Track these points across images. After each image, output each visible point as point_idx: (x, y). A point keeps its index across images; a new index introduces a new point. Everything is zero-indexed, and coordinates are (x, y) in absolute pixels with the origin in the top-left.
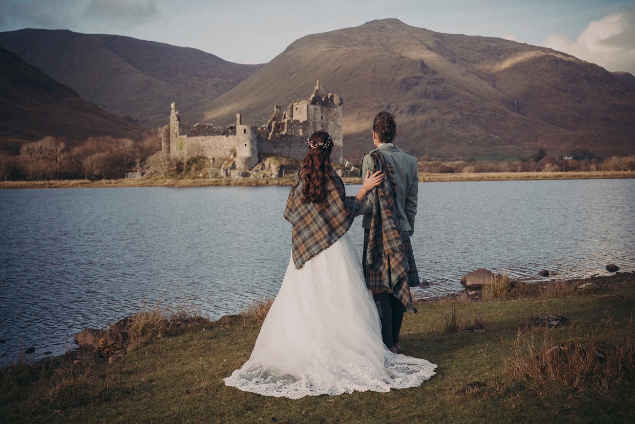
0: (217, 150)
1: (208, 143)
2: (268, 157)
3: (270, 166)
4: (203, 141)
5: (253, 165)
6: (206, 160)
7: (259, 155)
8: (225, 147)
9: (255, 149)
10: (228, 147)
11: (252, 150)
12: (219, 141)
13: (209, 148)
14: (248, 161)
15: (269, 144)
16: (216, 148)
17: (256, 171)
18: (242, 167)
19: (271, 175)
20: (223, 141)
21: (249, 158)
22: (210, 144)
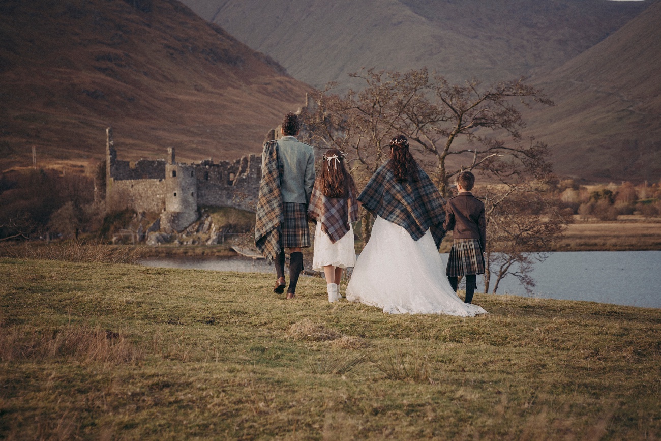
0: (148, 200)
1: (139, 190)
2: (213, 212)
3: (210, 225)
4: (132, 186)
5: (186, 225)
6: (135, 215)
7: (199, 210)
8: (158, 196)
9: (190, 200)
10: (162, 196)
11: (185, 202)
12: (151, 187)
13: (139, 197)
14: (175, 218)
15: (220, 193)
16: (148, 197)
17: (188, 233)
18: (167, 228)
19: (207, 240)
20: (156, 187)
21: (178, 213)
22: (141, 192)
